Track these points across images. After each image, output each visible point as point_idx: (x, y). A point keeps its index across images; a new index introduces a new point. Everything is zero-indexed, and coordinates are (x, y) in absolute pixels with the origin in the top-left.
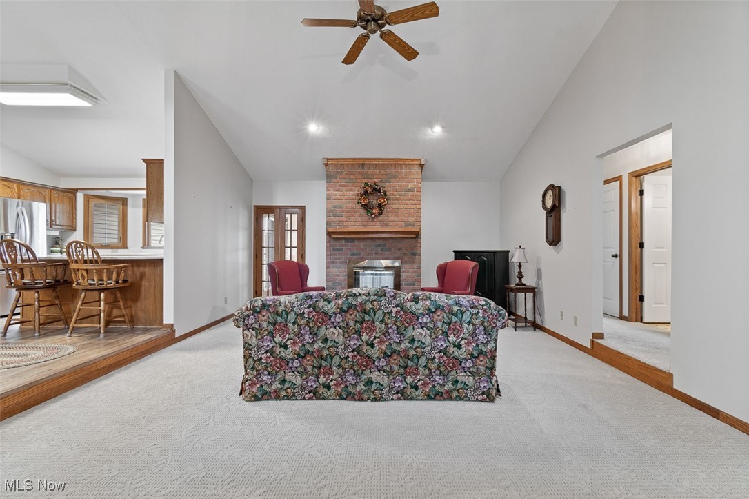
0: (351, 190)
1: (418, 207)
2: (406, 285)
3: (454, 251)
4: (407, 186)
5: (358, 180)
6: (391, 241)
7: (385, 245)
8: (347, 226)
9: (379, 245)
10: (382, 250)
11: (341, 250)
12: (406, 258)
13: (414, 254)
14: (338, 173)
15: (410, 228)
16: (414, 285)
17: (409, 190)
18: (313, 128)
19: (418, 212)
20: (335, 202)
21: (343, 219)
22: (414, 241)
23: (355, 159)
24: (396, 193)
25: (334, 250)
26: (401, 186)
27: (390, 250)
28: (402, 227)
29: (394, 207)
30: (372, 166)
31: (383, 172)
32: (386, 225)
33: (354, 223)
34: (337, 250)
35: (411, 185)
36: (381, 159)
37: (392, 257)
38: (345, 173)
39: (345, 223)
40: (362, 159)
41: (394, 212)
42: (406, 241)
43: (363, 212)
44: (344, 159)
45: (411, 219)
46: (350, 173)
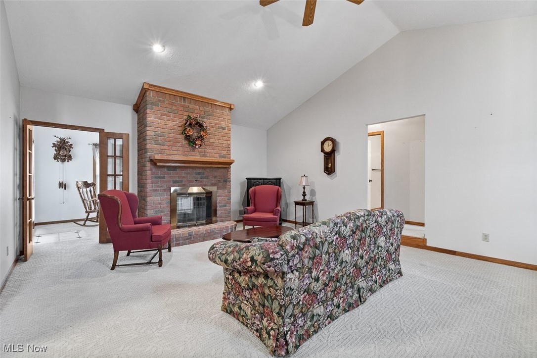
0: (173, 120)
1: (229, 142)
2: (221, 207)
3: (247, 178)
4: (221, 124)
5: (181, 112)
6: (208, 170)
7: (203, 174)
8: (170, 155)
9: (199, 174)
10: (201, 178)
11: (164, 178)
12: (220, 184)
13: (226, 181)
14: (160, 101)
15: (223, 159)
16: (225, 206)
17: (222, 128)
18: (158, 49)
19: (229, 146)
20: (157, 129)
21: (165, 147)
22: (226, 170)
23: (178, 91)
24: (212, 129)
25: (156, 178)
26: (216, 124)
27: (207, 177)
28: (216, 158)
29: (211, 140)
30: (192, 101)
31: (201, 108)
32: (204, 156)
33: (176, 152)
34: (160, 178)
35: (224, 124)
36: (202, 97)
37: (209, 184)
38: (167, 102)
39: (167, 152)
40: (185, 93)
41: (212, 145)
42: (220, 170)
43: (185, 142)
44: (167, 89)
45: (224, 152)
46: (172, 104)
